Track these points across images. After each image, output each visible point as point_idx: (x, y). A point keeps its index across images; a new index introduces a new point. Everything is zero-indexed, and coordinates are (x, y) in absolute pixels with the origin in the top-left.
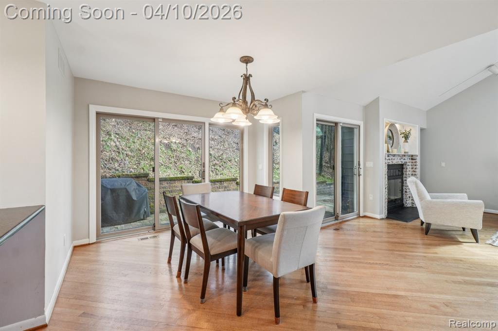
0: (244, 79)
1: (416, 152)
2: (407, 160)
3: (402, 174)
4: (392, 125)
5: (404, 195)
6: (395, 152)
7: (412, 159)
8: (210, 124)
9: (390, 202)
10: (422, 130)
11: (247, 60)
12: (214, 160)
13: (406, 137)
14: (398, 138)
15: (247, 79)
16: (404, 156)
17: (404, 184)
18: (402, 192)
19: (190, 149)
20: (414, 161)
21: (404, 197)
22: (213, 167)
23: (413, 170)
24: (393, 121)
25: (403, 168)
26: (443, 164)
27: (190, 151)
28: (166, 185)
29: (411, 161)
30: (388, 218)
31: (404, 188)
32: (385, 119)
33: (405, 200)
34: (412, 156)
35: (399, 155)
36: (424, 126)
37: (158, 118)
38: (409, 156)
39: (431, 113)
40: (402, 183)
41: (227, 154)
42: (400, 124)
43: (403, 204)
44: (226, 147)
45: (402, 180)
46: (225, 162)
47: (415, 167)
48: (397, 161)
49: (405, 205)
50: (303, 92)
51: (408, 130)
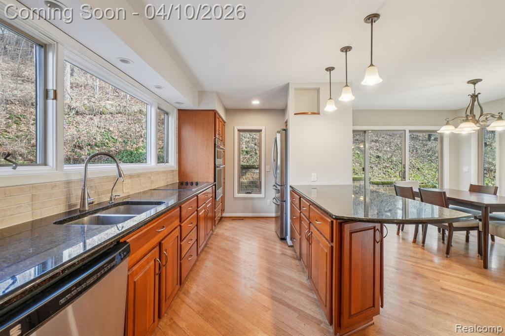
0: (471, 97)
8: (410, 131)
11: (474, 82)
12: (384, 163)
15: (474, 97)
19: (359, 152)
22: (384, 170)
27: (358, 154)
37: (368, 130)
41: (396, 156)
44: (393, 148)
46: (396, 165)
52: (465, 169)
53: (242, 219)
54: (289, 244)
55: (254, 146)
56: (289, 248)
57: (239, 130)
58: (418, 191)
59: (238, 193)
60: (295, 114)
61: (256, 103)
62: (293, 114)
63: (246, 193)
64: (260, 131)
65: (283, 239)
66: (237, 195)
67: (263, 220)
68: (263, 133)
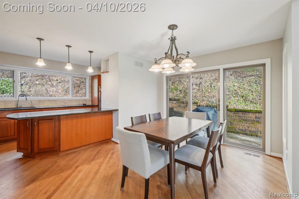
0: (171, 41)
11: (173, 27)
15: (173, 40)
28: (241, 115)
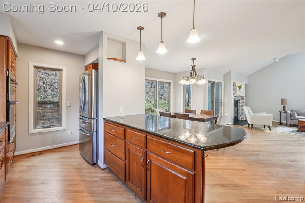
0: (192, 67)
1: (243, 95)
2: (240, 99)
3: (238, 105)
4: (234, 83)
5: (238, 115)
6: (236, 95)
7: (242, 98)
8: (159, 82)
9: (234, 118)
10: (246, 84)
11: (193, 60)
13: (240, 88)
14: (236, 88)
16: (239, 97)
17: (239, 110)
18: (238, 113)
20: (243, 99)
21: (238, 116)
23: (242, 103)
24: (235, 81)
25: (238, 102)
26: (255, 101)
29: (241, 99)
30: (233, 124)
31: (238, 111)
32: (233, 80)
33: (239, 117)
34: (242, 97)
35: (237, 96)
36: (247, 83)
38: (241, 97)
39: (249, 77)
40: (238, 109)
42: (237, 82)
43: (238, 119)
45: (238, 108)
47: (243, 102)
48: (236, 99)
49: (239, 119)
50: (204, 69)
51: (240, 85)
52: (179, 102)
53: (42, 154)
54: (102, 168)
55: (42, 84)
56: (103, 171)
57: (36, 67)
58: (174, 115)
59: (34, 129)
60: (108, 59)
61: (59, 43)
62: (106, 59)
63: (44, 128)
64: (60, 70)
65: (94, 164)
66: (32, 131)
67: (64, 149)
68: (64, 72)
